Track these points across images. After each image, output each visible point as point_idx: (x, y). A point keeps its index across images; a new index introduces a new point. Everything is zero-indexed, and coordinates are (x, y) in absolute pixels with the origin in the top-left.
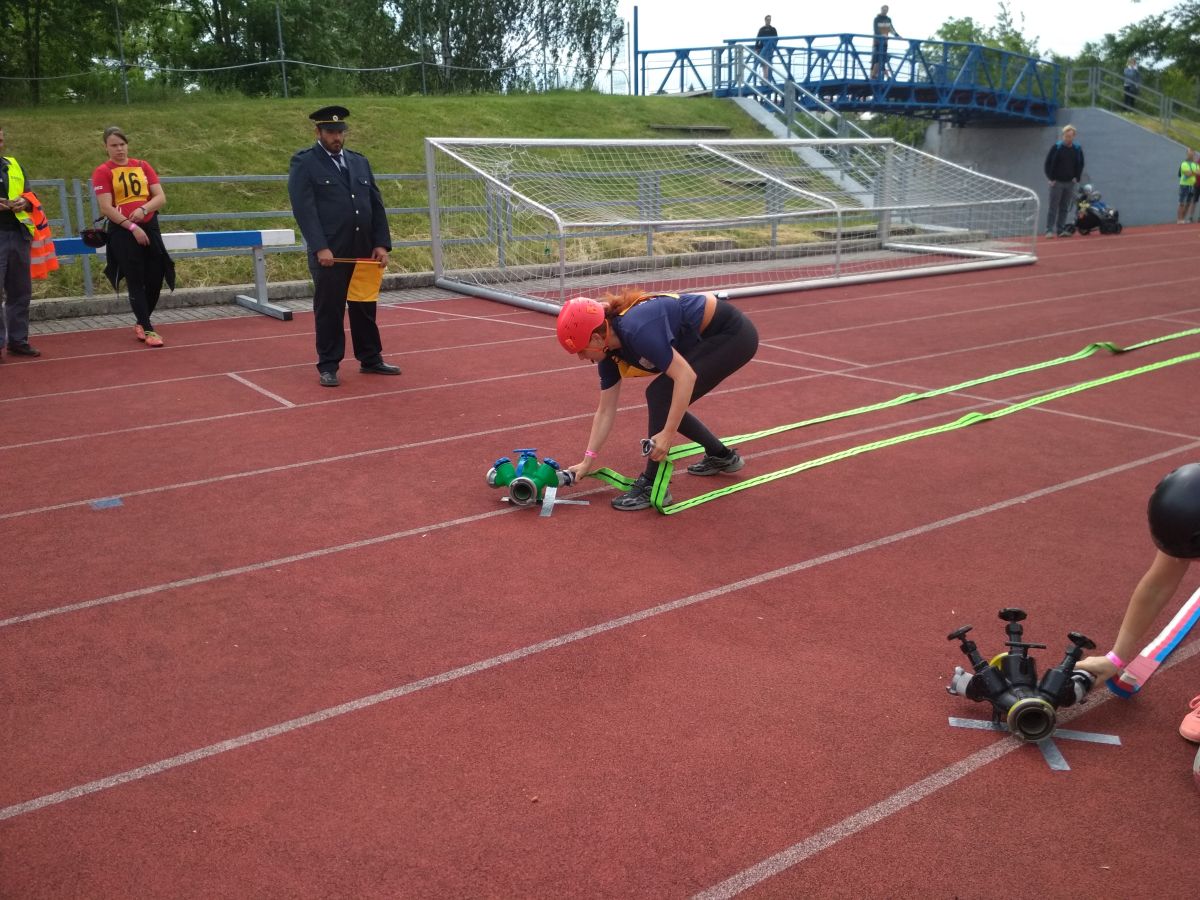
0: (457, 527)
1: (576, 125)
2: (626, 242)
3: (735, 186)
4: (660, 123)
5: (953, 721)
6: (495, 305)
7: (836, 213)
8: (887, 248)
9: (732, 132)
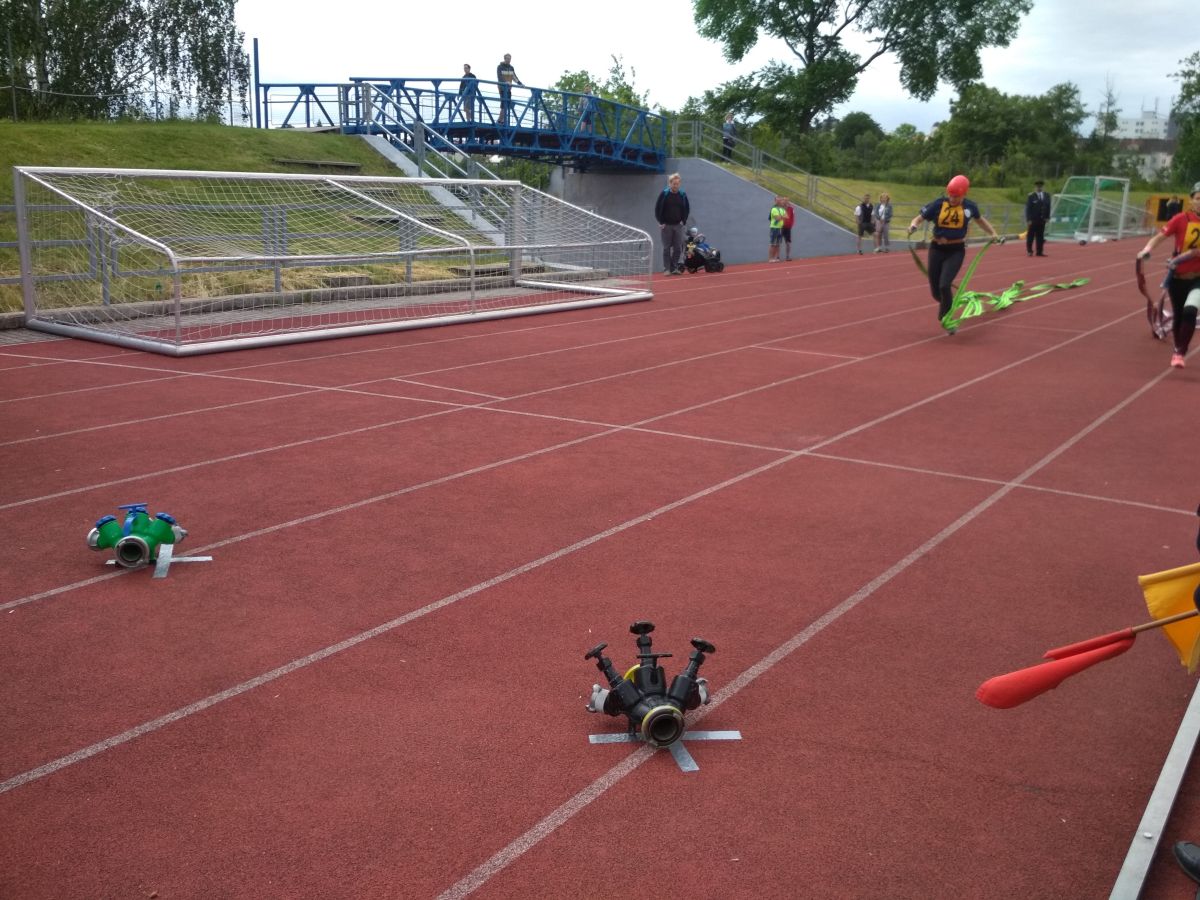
0: (52, 599)
1: (192, 156)
2: (251, 277)
3: (366, 222)
4: (285, 157)
5: (593, 739)
6: (99, 347)
7: (469, 251)
8: (519, 285)
9: (362, 169)
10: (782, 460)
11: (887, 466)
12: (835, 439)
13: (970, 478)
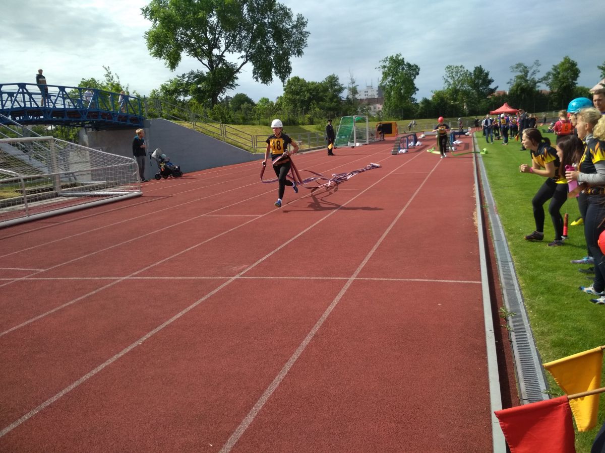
7: (20, 179)
10: (225, 285)
11: (285, 278)
12: (254, 265)
13: (329, 278)
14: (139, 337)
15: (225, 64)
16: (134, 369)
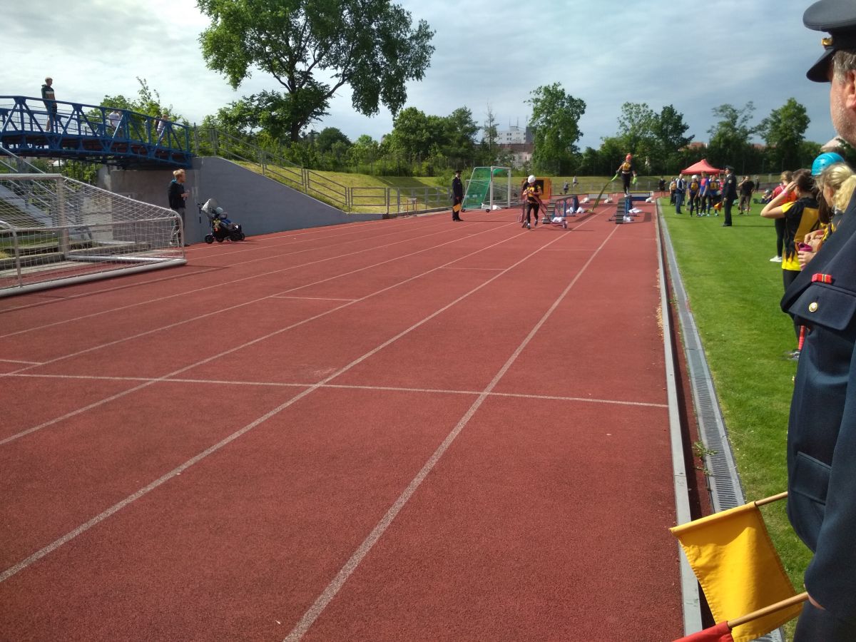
10: (302, 395)
11: (389, 388)
12: (345, 369)
13: (453, 392)
14: (177, 465)
15: (312, 84)
16: (168, 509)
